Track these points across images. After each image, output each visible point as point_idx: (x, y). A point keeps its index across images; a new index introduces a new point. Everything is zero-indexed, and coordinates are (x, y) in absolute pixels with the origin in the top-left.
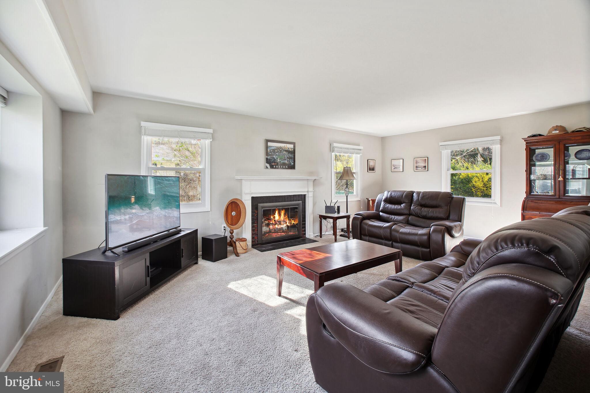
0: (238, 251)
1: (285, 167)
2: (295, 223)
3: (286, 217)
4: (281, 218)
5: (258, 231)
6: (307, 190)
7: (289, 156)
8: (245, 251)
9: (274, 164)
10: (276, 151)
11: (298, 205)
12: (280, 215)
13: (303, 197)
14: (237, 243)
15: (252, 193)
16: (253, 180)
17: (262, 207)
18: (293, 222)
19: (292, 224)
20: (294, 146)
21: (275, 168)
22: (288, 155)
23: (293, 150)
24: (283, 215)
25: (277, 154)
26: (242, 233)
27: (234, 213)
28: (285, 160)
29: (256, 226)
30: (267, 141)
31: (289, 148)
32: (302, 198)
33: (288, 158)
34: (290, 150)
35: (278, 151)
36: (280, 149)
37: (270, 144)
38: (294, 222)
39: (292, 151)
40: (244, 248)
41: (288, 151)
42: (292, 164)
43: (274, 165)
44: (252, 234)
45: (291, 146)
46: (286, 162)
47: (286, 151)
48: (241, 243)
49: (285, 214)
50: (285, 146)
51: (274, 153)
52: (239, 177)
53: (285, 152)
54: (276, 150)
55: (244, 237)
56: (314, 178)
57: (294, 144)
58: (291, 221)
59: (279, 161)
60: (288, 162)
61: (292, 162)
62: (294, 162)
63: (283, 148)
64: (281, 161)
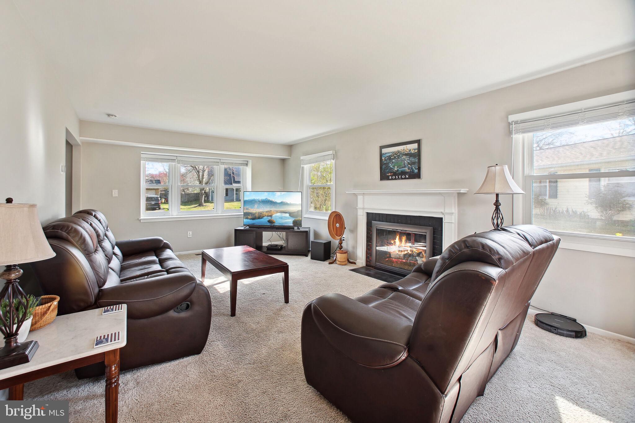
1: (405, 176)
6: (443, 211)
7: (411, 161)
9: (389, 174)
10: (392, 158)
13: (439, 222)
15: (367, 208)
17: (375, 225)
20: (419, 145)
21: (392, 179)
22: (409, 160)
23: (416, 151)
25: (394, 161)
27: (338, 225)
28: (405, 167)
30: (382, 148)
31: (410, 150)
33: (409, 163)
34: (413, 152)
35: (395, 157)
36: (398, 155)
37: (384, 151)
39: (416, 153)
41: (410, 155)
42: (416, 171)
43: (390, 176)
44: (367, 253)
45: (415, 146)
46: (406, 169)
47: (406, 155)
50: (405, 149)
51: (389, 160)
52: (351, 192)
53: (404, 157)
54: (392, 156)
57: (419, 142)
59: (396, 169)
60: (409, 170)
61: (416, 169)
62: (419, 169)
63: (402, 152)
64: (400, 169)
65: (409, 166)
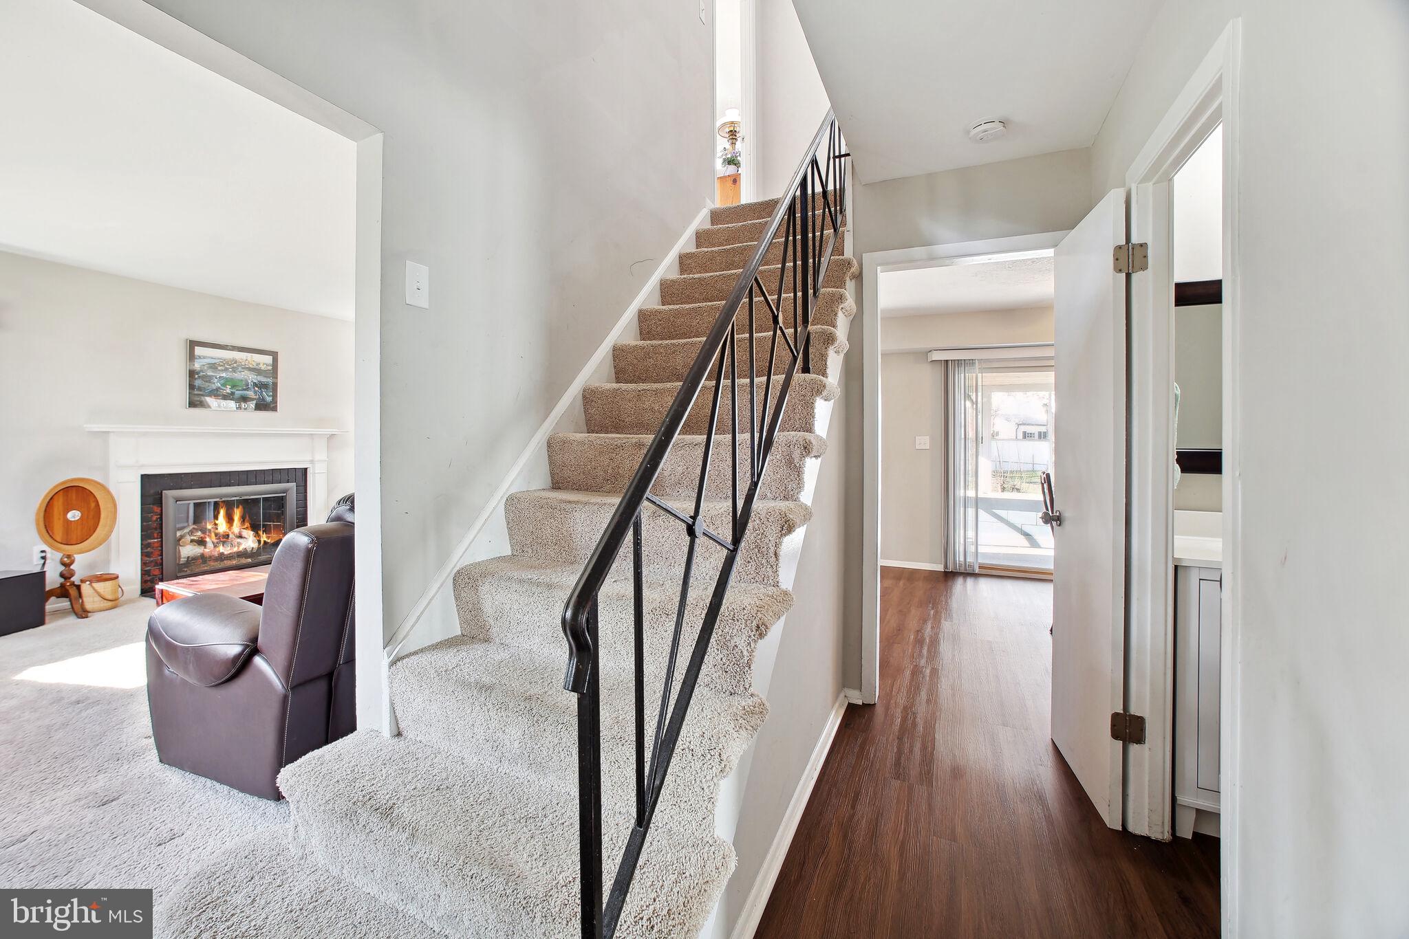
0: (88, 606)
1: (249, 405)
2: (269, 541)
3: (247, 524)
4: (234, 527)
5: (162, 555)
6: (309, 458)
7: (260, 381)
8: (110, 604)
10: (220, 368)
11: (285, 491)
12: (230, 520)
13: (299, 474)
14: (85, 588)
15: (143, 466)
16: (145, 434)
17: (175, 498)
18: (264, 538)
19: (262, 543)
20: (275, 360)
22: (256, 379)
23: (270, 368)
24: (240, 520)
25: (223, 374)
26: (107, 562)
27: (73, 515)
28: (247, 389)
29: (156, 545)
30: (193, 344)
31: (258, 364)
32: (300, 476)
33: (255, 385)
34: (263, 367)
35: (227, 368)
36: (234, 366)
37: (199, 351)
38: (268, 538)
39: (270, 370)
40: (110, 597)
41: (257, 371)
42: (269, 399)
44: (144, 564)
45: (268, 359)
46: (250, 394)
47: (250, 369)
48: (99, 586)
49: (243, 519)
50: (248, 359)
51: (213, 371)
52: (96, 427)
53: (247, 373)
54: (220, 365)
55: (111, 572)
56: (329, 431)
57: (274, 355)
58: (259, 536)
59: (229, 391)
60: (256, 395)
61: (269, 396)
62: (275, 396)
63: (243, 363)
64: (237, 392)
65: (256, 388)
